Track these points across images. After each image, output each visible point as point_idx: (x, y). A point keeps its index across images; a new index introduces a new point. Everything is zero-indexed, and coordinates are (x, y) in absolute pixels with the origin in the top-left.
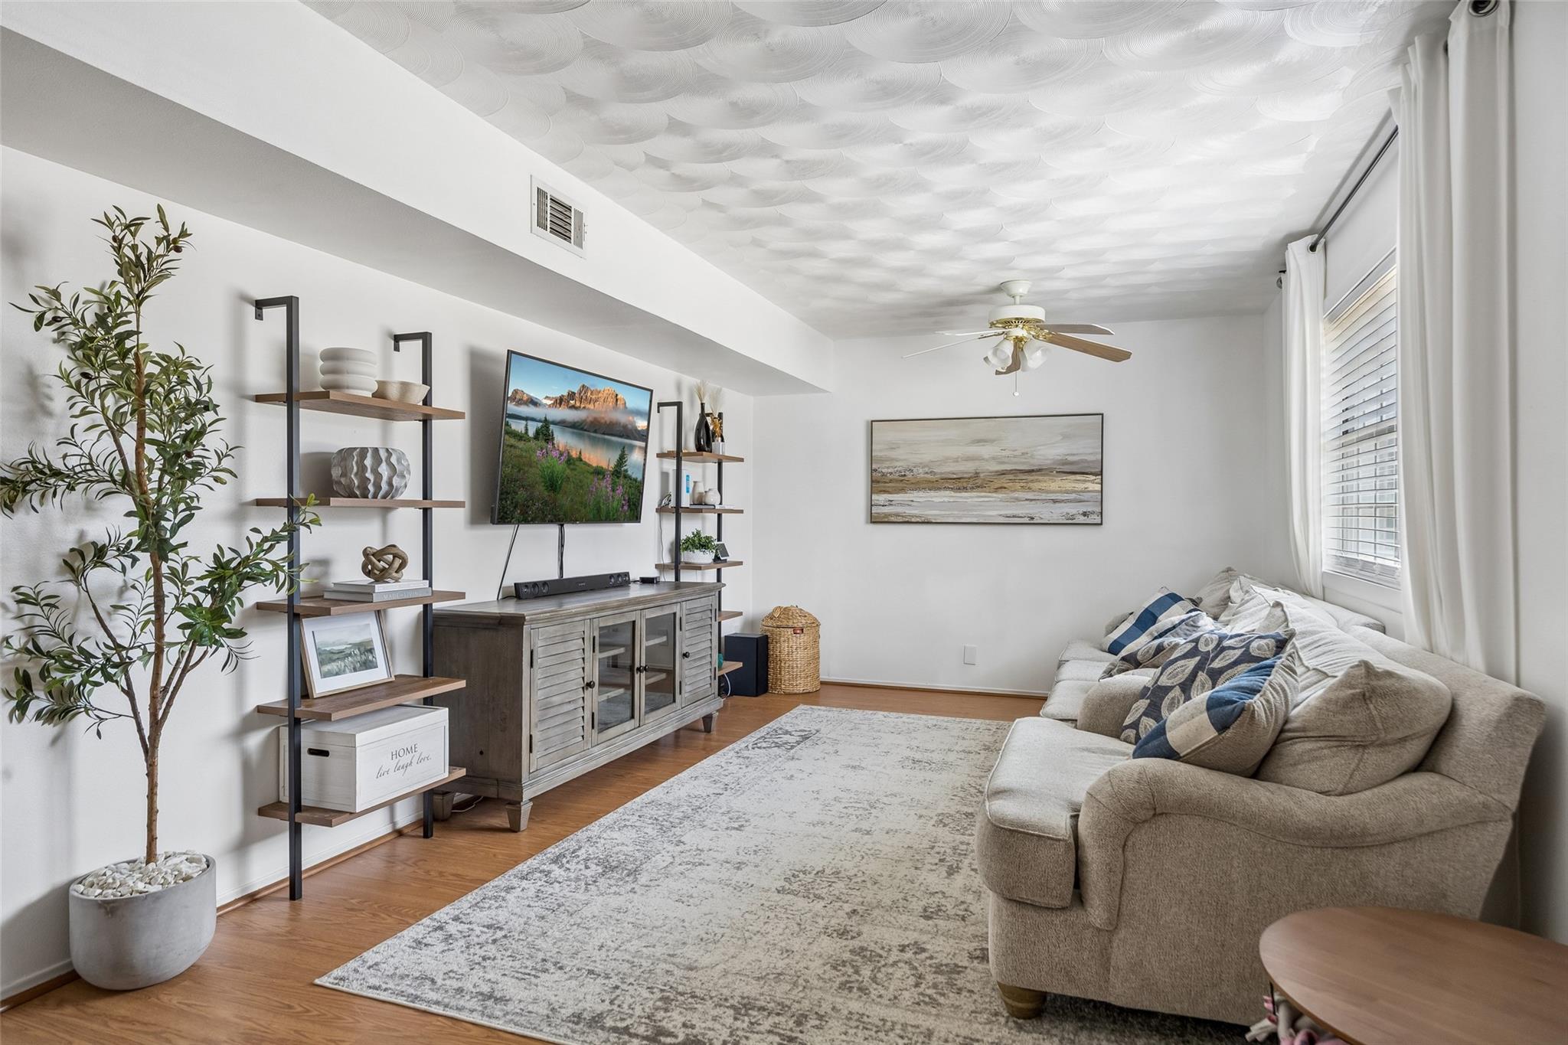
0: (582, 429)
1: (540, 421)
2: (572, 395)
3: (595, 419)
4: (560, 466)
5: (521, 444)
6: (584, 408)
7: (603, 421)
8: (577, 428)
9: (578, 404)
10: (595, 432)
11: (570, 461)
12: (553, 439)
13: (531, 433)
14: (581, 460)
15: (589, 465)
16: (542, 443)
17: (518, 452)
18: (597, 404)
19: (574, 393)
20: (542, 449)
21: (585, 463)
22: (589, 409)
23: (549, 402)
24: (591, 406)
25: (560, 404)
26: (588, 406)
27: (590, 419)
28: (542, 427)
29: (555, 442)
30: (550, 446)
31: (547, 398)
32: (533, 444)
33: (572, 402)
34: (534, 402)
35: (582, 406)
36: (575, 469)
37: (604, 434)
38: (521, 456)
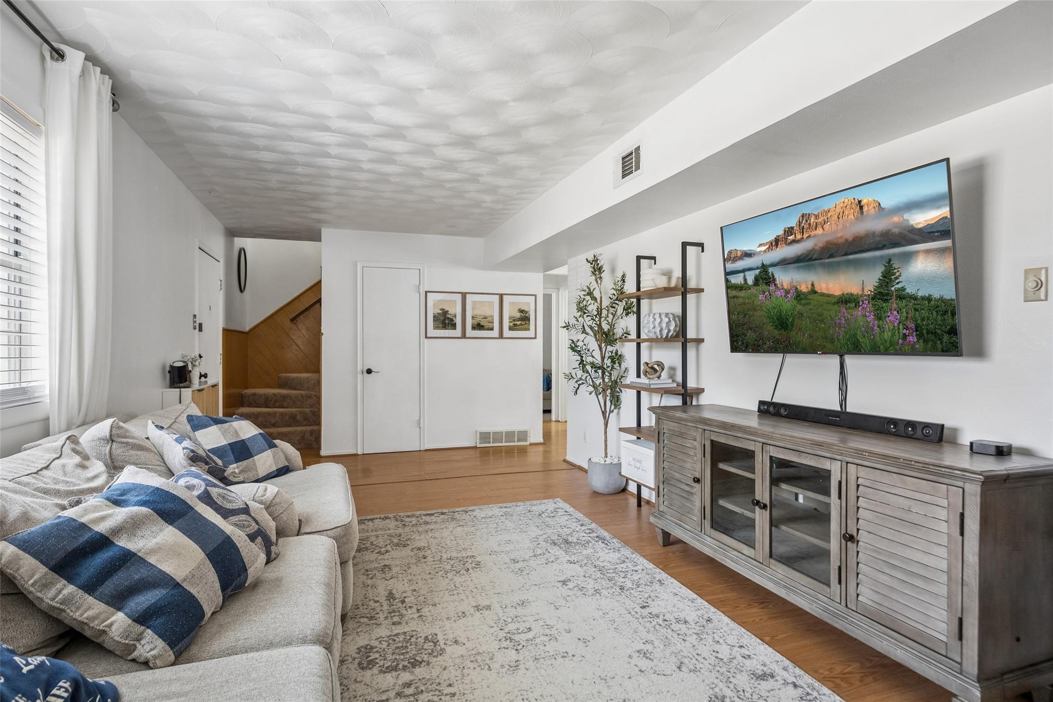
0: (811, 259)
1: (757, 268)
2: (789, 231)
3: (828, 242)
4: (788, 305)
5: (742, 294)
6: (809, 236)
7: (840, 241)
8: (803, 261)
9: (799, 236)
10: (831, 256)
11: (799, 296)
12: (774, 280)
13: (750, 281)
14: (816, 292)
15: (829, 296)
16: (763, 287)
17: (741, 301)
18: (827, 226)
19: (792, 228)
20: (764, 292)
21: (823, 295)
22: (815, 236)
23: (763, 248)
24: (819, 231)
25: (777, 245)
26: (813, 233)
27: (820, 245)
28: (760, 273)
29: (778, 282)
30: (772, 288)
31: (760, 245)
32: (754, 290)
33: (791, 238)
34: (748, 255)
35: (805, 236)
36: (808, 304)
37: (846, 254)
38: (744, 304)
